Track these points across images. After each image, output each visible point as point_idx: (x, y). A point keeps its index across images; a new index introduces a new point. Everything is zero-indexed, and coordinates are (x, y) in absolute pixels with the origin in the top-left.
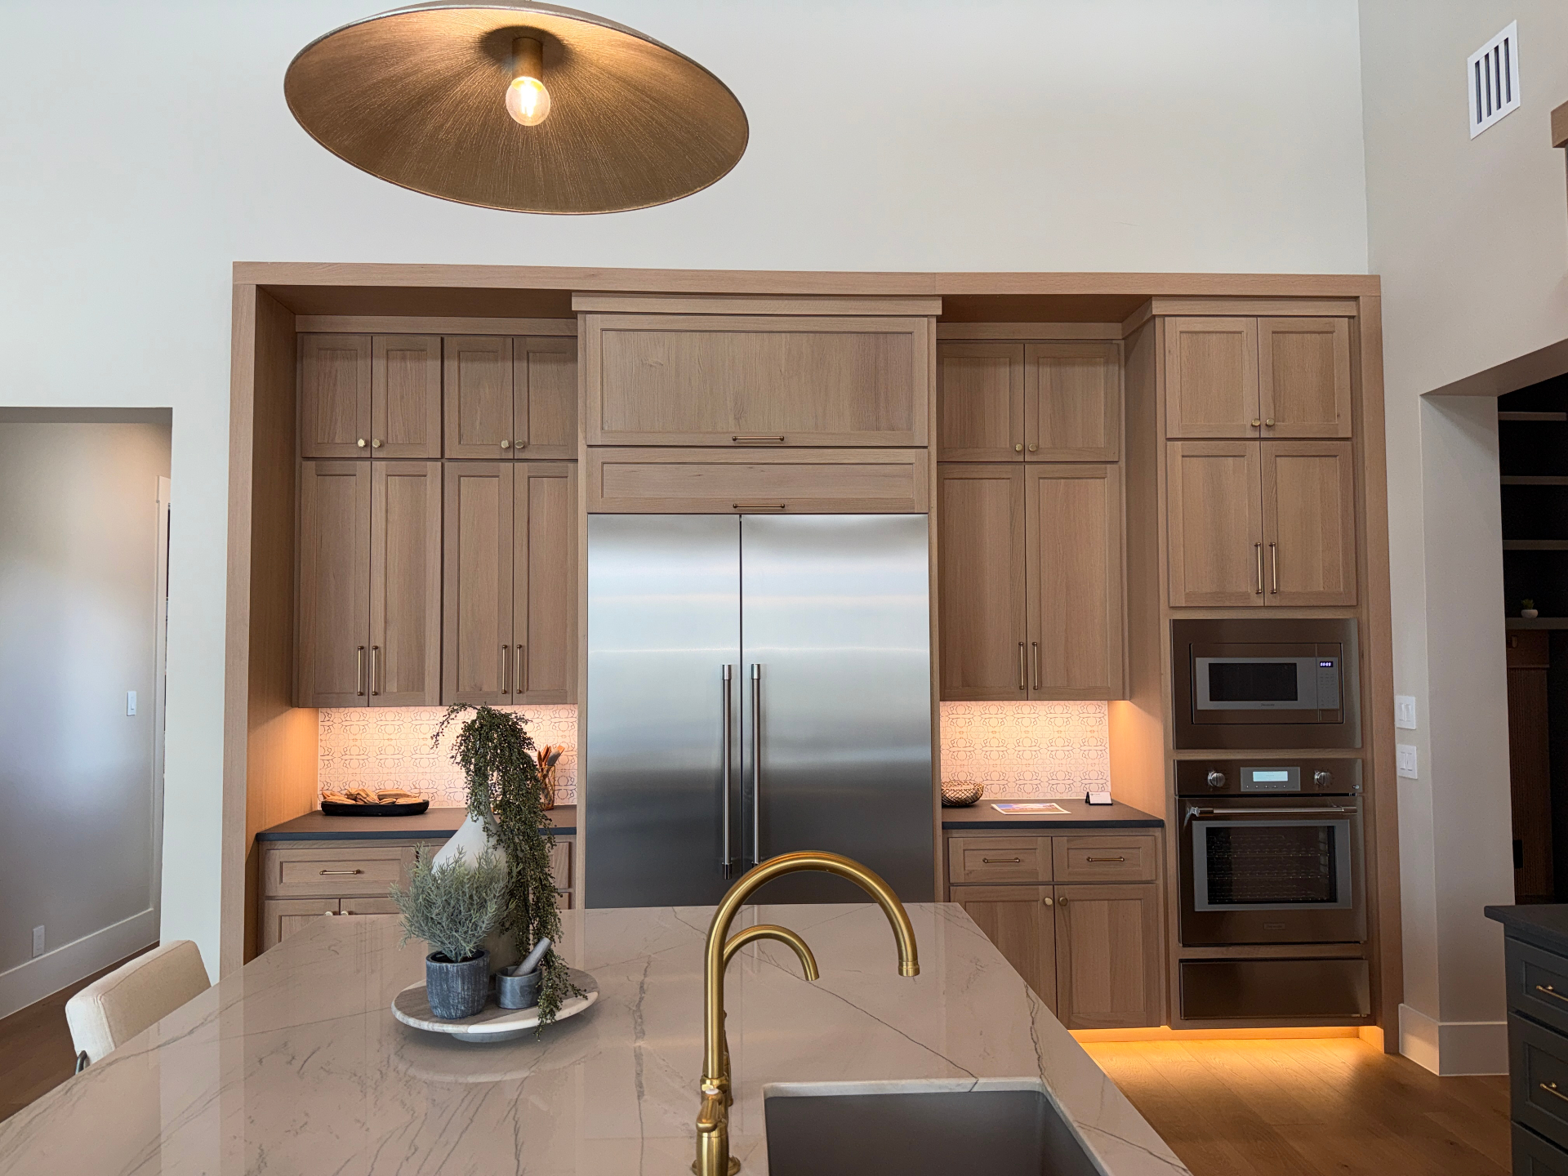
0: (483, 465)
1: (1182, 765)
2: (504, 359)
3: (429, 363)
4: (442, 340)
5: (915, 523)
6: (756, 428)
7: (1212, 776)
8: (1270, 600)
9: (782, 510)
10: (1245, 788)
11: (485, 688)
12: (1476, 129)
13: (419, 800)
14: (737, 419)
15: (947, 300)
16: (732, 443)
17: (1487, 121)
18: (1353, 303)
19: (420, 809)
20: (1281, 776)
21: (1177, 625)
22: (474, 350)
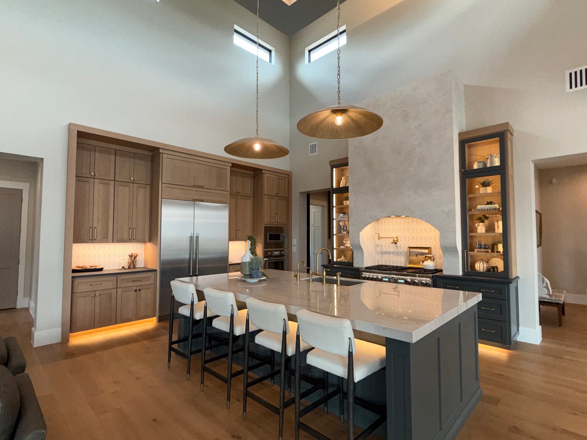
0: (125, 183)
1: (265, 251)
2: (132, 158)
3: (112, 156)
4: (115, 151)
5: (227, 206)
6: (197, 184)
7: (269, 253)
8: (277, 223)
9: (202, 201)
10: (273, 255)
11: (125, 238)
12: (310, 155)
13: (100, 268)
14: (194, 181)
15: (232, 164)
16: (193, 186)
17: (312, 154)
18: (288, 176)
19: (101, 269)
20: (278, 253)
21: (265, 227)
22: (124, 154)
